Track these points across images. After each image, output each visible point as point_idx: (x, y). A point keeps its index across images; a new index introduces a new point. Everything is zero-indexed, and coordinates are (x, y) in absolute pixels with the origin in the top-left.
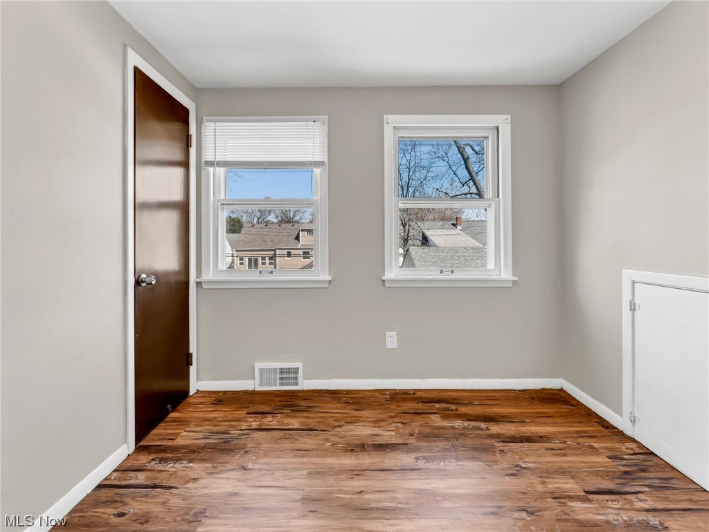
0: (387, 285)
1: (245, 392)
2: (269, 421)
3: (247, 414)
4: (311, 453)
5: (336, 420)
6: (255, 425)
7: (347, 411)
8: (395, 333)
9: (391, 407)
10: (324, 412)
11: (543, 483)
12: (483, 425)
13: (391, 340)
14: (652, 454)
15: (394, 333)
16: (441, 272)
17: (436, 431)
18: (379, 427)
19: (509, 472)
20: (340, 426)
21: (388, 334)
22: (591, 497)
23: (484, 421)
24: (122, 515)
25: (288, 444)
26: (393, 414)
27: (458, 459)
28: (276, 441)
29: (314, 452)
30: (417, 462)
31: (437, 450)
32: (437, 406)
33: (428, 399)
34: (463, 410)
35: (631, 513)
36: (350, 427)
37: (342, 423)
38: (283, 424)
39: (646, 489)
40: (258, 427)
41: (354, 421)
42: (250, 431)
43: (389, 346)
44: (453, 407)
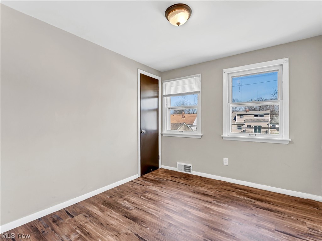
0: (224, 139)
1: (174, 171)
2: (176, 180)
3: (171, 176)
5: (196, 185)
6: (171, 179)
7: (202, 183)
8: (227, 159)
9: (220, 186)
10: (194, 182)
13: (226, 161)
16: (250, 135)
17: (230, 197)
18: (209, 190)
20: (195, 186)
21: (224, 159)
24: (133, 187)
25: (177, 186)
26: (218, 188)
28: (174, 184)
29: (182, 190)
30: (213, 201)
31: (224, 201)
32: (239, 190)
34: (250, 194)
36: (199, 187)
37: (198, 185)
38: (179, 181)
41: (202, 186)
44: (247, 192)
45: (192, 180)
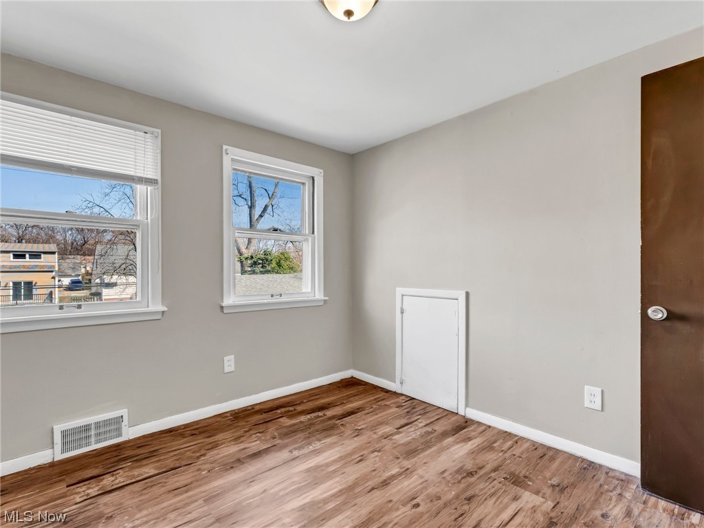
0: (225, 311)
1: (40, 468)
3: (67, 486)
4: (192, 486)
5: (194, 452)
6: (93, 491)
7: (199, 441)
9: (240, 424)
10: (175, 450)
11: (375, 433)
12: (320, 414)
13: (229, 364)
14: (413, 398)
15: (232, 357)
16: (272, 296)
17: (292, 429)
18: (242, 442)
19: (354, 435)
20: (203, 455)
21: (226, 359)
22: (400, 430)
23: (319, 411)
25: (157, 490)
26: (246, 429)
27: (320, 440)
28: (141, 493)
29: (195, 484)
30: (292, 453)
31: (300, 440)
32: (279, 411)
33: (268, 409)
34: (299, 408)
35: (420, 430)
36: (215, 452)
37: (203, 452)
38: (133, 476)
39: (419, 417)
40: (100, 492)
41: (215, 446)
42: (94, 499)
43: (227, 369)
44: (291, 409)
45: (161, 451)
